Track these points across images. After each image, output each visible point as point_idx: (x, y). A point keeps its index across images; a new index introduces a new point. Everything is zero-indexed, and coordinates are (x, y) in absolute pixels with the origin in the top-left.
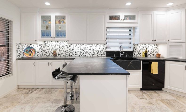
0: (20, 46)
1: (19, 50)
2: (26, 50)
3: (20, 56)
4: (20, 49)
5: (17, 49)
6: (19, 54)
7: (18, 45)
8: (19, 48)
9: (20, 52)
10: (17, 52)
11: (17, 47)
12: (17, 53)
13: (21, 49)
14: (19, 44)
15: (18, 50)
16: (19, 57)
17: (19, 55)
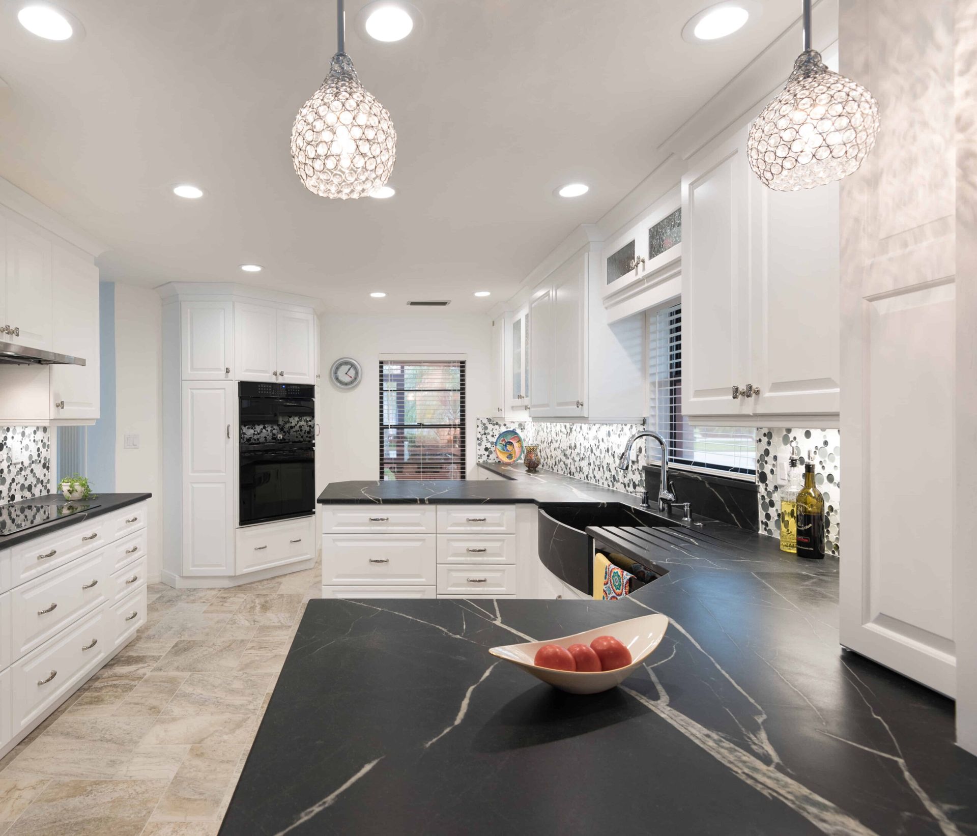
0: (490, 427)
1: (484, 439)
2: (502, 441)
3: (488, 456)
4: (489, 437)
5: (479, 436)
6: (486, 449)
7: (484, 424)
8: (485, 434)
9: (489, 445)
10: (480, 444)
11: (480, 429)
12: (479, 447)
13: (493, 436)
14: (485, 421)
15: (482, 439)
16: (484, 458)
17: (487, 453)
